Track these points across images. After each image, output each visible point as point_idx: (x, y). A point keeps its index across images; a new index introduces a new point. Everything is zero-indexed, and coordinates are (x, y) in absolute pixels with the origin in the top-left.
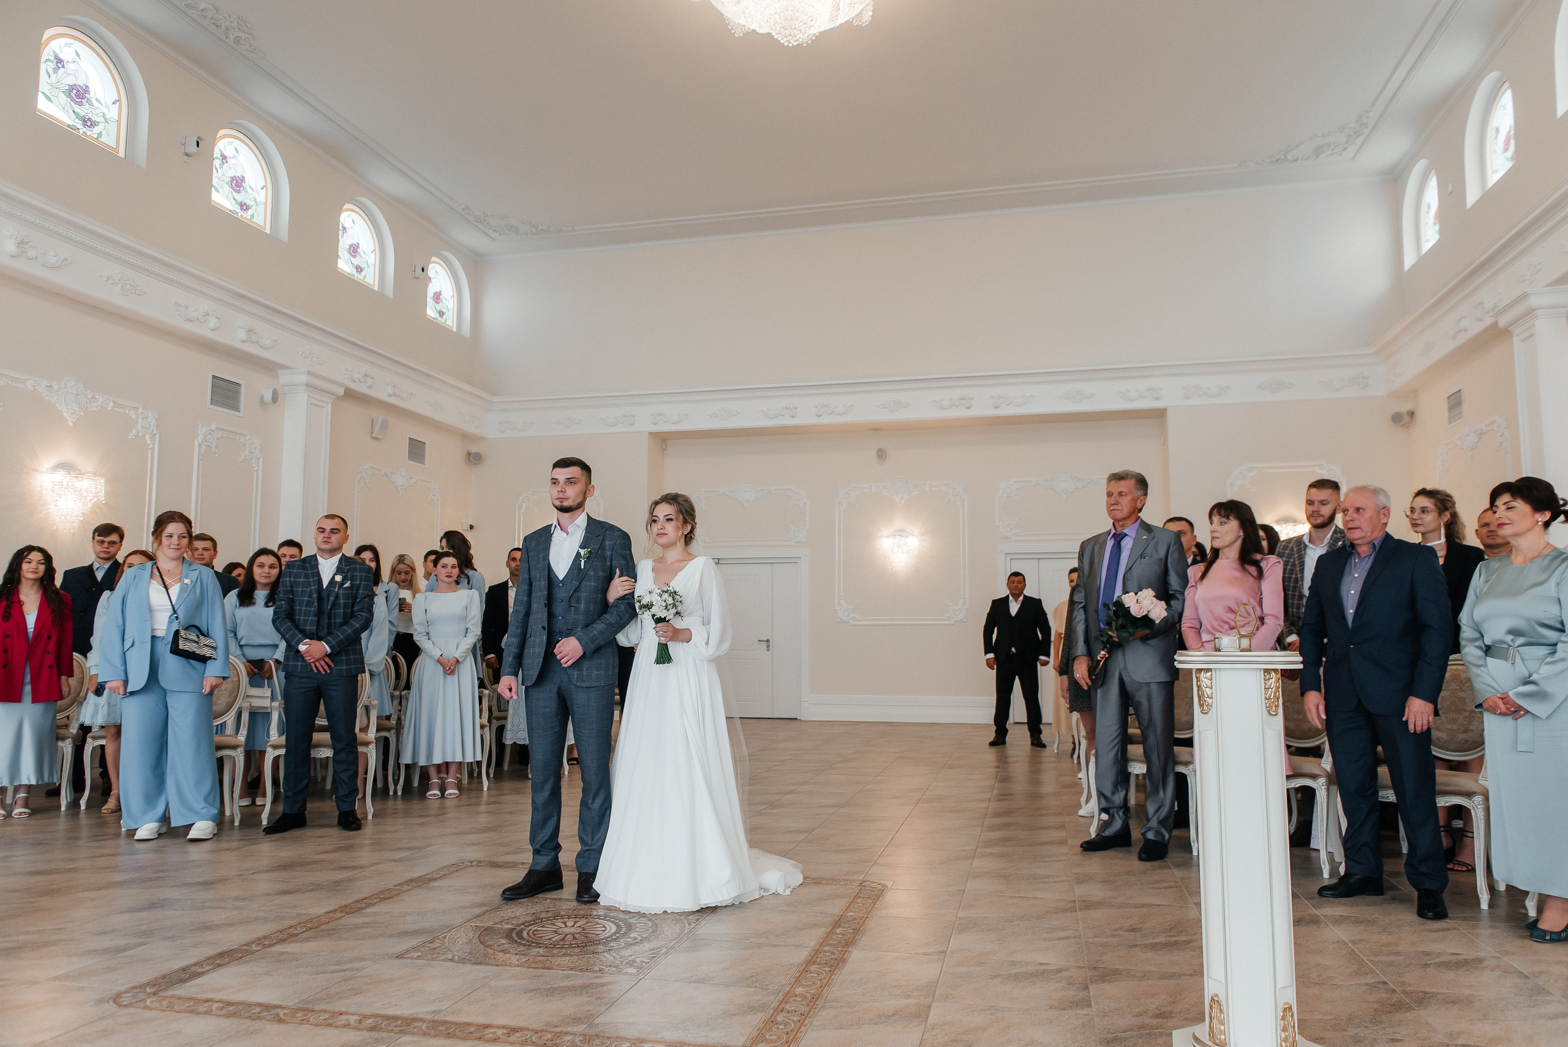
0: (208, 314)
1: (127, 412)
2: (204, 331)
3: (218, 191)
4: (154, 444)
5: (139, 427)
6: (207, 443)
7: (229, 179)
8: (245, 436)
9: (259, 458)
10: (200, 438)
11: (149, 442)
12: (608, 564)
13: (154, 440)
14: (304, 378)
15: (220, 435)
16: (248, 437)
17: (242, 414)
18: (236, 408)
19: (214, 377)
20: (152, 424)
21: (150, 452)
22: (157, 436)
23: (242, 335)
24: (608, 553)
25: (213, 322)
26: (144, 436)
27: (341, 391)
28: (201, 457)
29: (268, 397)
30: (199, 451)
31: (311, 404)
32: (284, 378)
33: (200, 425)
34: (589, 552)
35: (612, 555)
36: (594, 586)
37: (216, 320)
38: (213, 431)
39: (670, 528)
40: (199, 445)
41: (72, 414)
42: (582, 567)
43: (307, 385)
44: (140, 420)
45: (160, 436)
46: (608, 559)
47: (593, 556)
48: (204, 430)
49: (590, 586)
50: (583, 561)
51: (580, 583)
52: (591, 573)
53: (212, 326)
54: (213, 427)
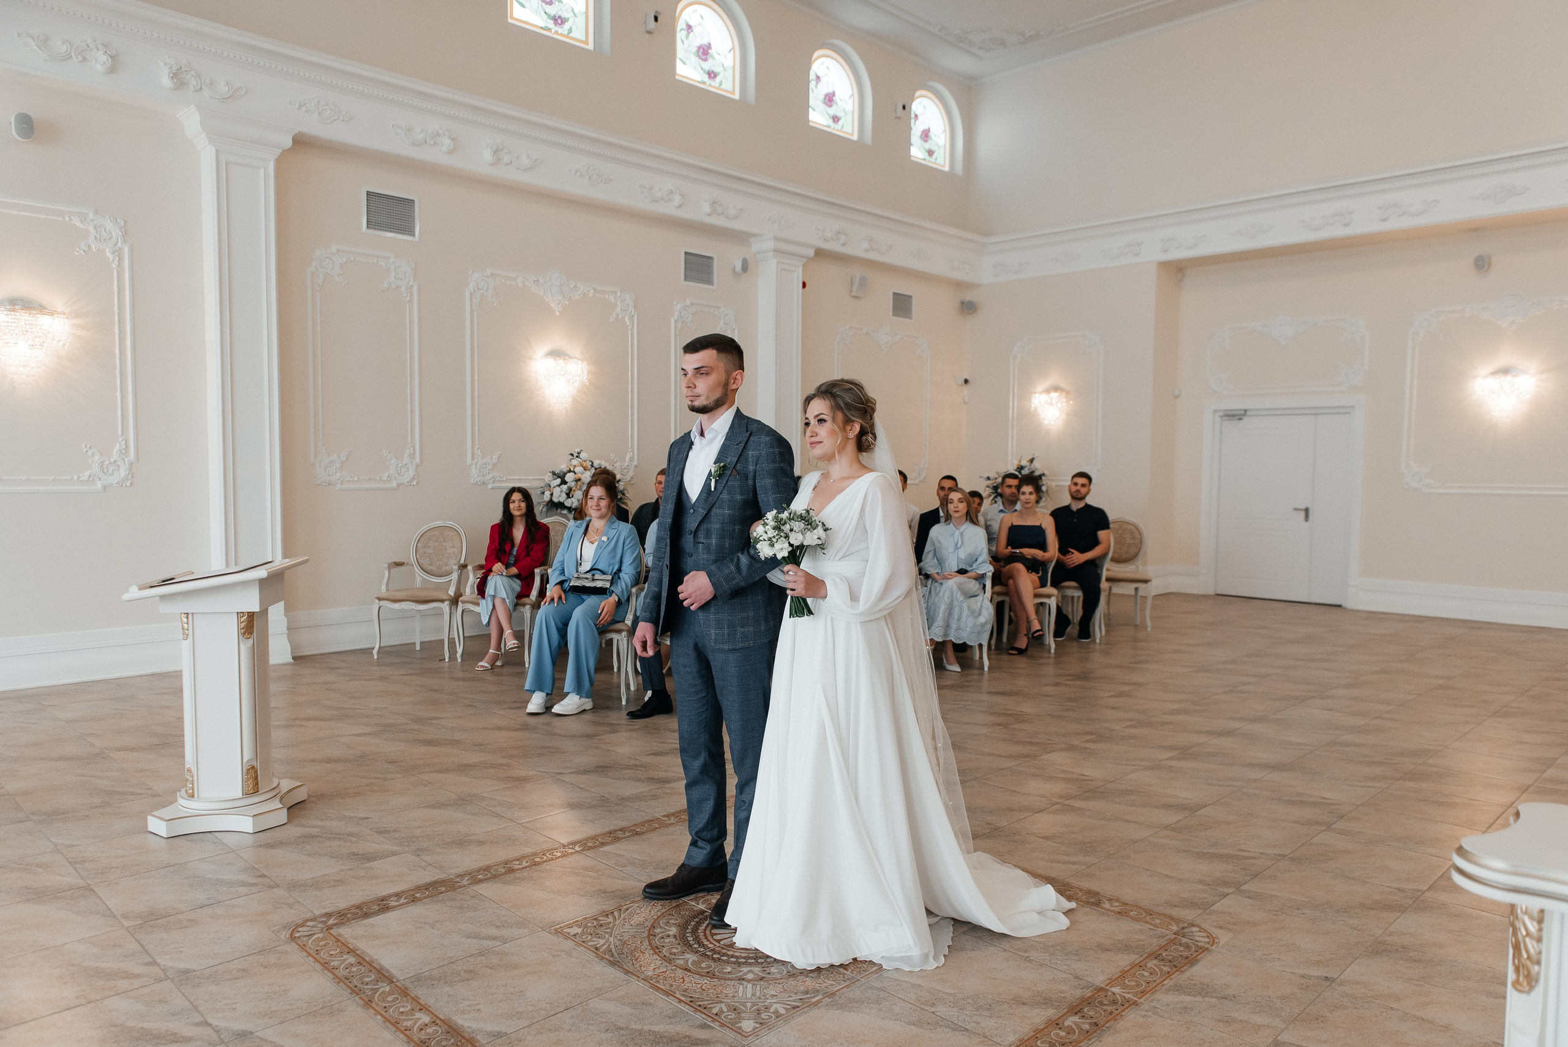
0: (671, 192)
1: (607, 297)
2: (669, 209)
3: (684, 63)
4: (633, 325)
5: (618, 310)
6: (683, 319)
7: (696, 49)
8: (720, 308)
9: (734, 329)
10: (676, 315)
11: (628, 323)
12: (751, 482)
13: (633, 321)
14: (771, 244)
15: (694, 310)
16: (722, 309)
17: (715, 287)
18: (710, 282)
19: (686, 253)
20: (630, 306)
21: (630, 332)
22: (636, 316)
23: (707, 208)
24: (751, 468)
25: (677, 199)
26: (623, 318)
27: (811, 253)
28: (677, 333)
29: (739, 268)
30: (675, 327)
31: (781, 269)
32: (756, 246)
33: (675, 303)
34: (724, 467)
35: (755, 472)
36: (729, 515)
37: (679, 197)
38: (688, 307)
39: (823, 431)
40: (676, 321)
41: (558, 304)
42: (713, 489)
43: (775, 250)
44: (619, 303)
45: (638, 316)
46: (751, 475)
47: (728, 472)
48: (679, 306)
49: (723, 515)
50: (713, 481)
51: (709, 511)
52: (725, 496)
53: (676, 203)
54: (688, 302)
